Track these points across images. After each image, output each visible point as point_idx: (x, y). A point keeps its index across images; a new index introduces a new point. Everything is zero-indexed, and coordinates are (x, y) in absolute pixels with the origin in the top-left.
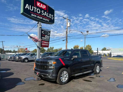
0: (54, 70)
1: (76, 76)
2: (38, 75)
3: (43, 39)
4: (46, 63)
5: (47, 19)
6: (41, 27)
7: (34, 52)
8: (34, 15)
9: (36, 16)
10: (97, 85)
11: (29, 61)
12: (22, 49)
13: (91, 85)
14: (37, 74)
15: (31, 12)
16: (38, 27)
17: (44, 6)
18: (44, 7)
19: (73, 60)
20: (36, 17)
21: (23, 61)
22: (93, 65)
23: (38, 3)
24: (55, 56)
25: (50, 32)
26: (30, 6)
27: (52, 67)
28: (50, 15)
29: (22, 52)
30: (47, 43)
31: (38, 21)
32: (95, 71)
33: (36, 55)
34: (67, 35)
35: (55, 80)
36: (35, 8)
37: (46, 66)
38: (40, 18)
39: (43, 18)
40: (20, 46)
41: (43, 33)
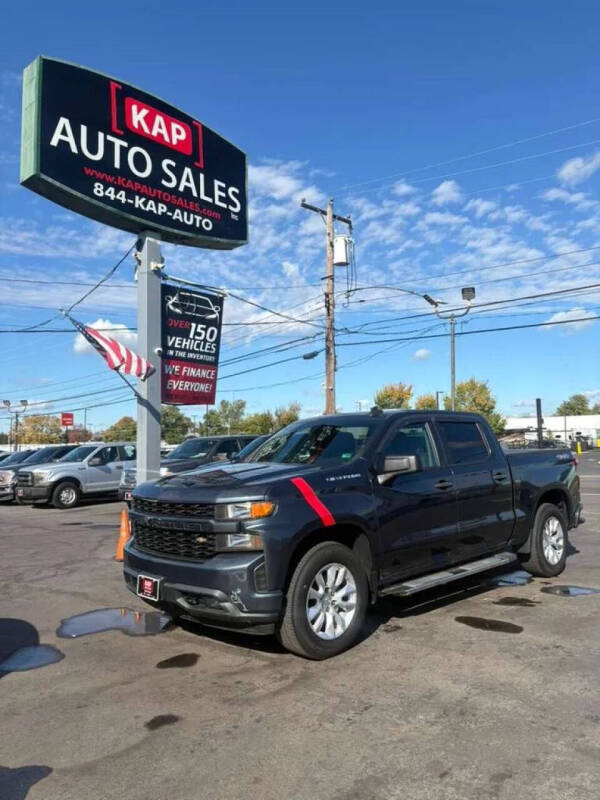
0: (262, 559)
1: (408, 593)
2: (154, 594)
3: (173, 348)
4: (200, 515)
5: (198, 218)
6: (158, 272)
7: (117, 438)
8: (111, 193)
9: (122, 196)
10: (561, 652)
11: (86, 499)
12: (37, 420)
13: (517, 657)
14: (142, 590)
15: (88, 171)
16: (143, 268)
17: (175, 126)
18: (178, 134)
19: (386, 483)
20: (123, 200)
21: (48, 498)
22: (520, 513)
23: (134, 108)
24: (261, 460)
25: (219, 301)
26: (84, 129)
27: (247, 541)
28: (220, 188)
29: (42, 442)
30: (204, 373)
31: (139, 230)
32: (534, 553)
33: (134, 457)
34: (333, 321)
35: (266, 630)
36: (118, 143)
37: (203, 535)
38: (151, 206)
39: (172, 209)
40: (24, 403)
41: (178, 311)
